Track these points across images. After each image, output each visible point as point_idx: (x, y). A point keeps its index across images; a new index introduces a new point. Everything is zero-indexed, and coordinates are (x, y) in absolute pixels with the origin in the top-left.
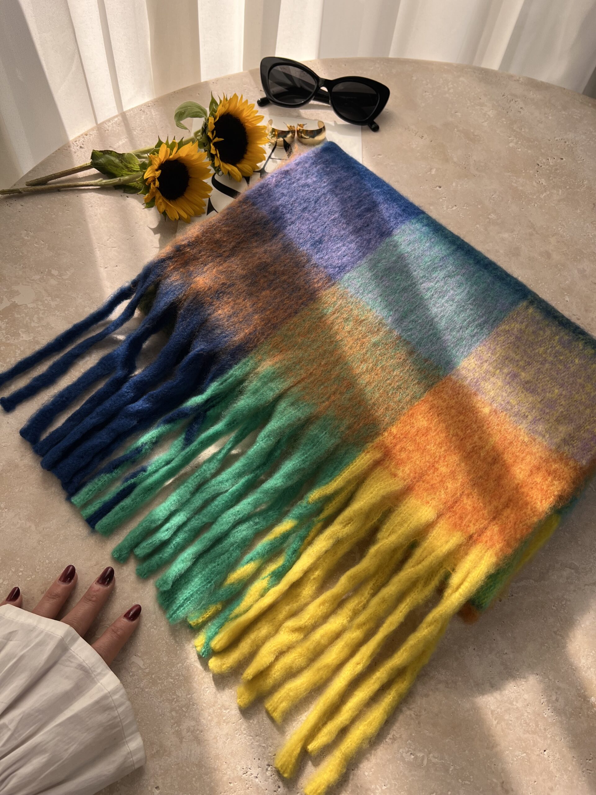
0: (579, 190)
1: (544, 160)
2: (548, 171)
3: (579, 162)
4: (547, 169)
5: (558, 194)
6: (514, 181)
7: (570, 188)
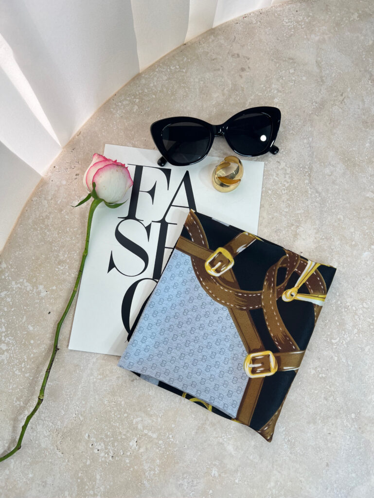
0: (123, 403)
1: (102, 454)
2: (116, 444)
3: (82, 419)
4: (114, 446)
5: (142, 420)
6: (152, 472)
7: (125, 412)
